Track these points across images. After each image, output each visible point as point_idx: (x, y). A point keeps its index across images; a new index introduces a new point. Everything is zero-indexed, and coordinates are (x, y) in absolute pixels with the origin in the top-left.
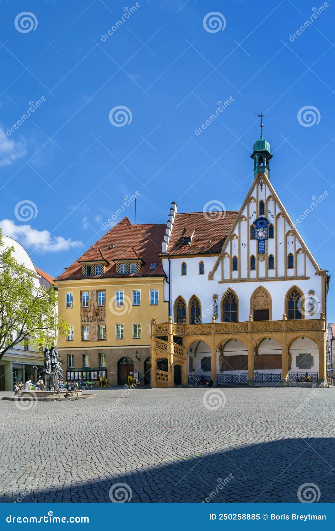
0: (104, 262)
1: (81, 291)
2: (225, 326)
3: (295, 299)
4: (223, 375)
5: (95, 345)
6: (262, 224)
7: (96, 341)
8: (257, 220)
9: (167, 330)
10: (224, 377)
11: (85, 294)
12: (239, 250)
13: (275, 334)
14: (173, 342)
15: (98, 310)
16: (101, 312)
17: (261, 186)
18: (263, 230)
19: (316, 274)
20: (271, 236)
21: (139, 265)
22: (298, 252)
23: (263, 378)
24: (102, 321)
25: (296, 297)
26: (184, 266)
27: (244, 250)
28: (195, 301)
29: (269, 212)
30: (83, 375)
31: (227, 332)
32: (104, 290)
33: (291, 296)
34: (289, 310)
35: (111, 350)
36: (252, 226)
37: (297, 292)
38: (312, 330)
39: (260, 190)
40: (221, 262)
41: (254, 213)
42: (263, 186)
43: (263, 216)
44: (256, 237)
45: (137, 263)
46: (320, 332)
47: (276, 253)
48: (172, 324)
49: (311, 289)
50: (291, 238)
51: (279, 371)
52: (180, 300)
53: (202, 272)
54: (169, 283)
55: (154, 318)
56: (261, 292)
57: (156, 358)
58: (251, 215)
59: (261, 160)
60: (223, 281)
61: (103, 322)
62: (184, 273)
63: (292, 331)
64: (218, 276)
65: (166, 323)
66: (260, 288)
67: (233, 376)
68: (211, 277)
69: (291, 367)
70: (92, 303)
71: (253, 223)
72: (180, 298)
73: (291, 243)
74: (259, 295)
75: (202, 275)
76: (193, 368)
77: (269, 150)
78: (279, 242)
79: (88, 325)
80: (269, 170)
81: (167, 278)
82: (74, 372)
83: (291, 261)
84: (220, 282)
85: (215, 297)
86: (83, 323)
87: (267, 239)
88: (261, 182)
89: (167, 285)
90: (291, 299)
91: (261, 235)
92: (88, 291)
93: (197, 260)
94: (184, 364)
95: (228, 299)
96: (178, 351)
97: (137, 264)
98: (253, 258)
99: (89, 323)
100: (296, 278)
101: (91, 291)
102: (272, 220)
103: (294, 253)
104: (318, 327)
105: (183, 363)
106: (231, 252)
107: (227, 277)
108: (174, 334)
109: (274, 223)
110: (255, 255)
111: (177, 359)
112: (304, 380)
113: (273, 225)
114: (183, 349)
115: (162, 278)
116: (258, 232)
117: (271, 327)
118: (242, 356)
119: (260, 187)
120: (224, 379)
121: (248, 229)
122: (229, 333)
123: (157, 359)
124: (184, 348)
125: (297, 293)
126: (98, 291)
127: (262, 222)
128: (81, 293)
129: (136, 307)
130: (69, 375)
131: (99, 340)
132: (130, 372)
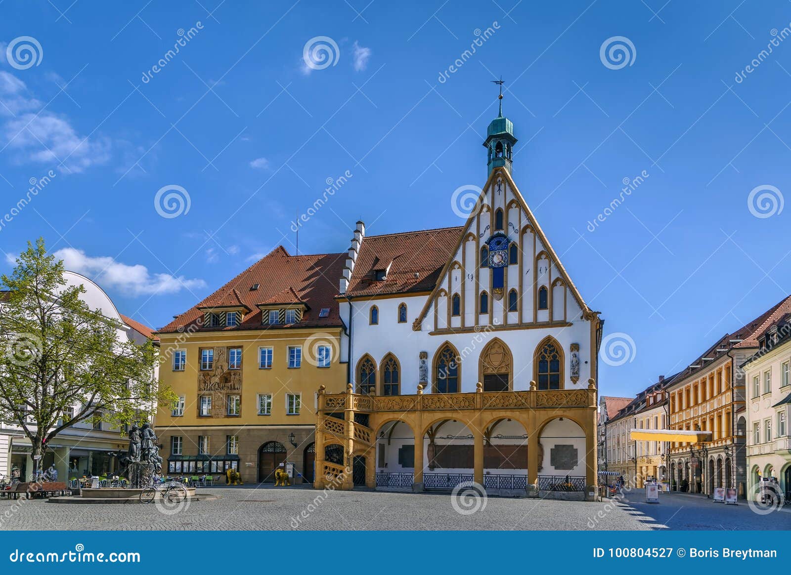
0: (242, 308)
1: (199, 348)
2: (439, 398)
3: (549, 357)
4: (434, 475)
5: (220, 423)
6: (499, 243)
7: (223, 417)
8: (492, 238)
9: (343, 404)
10: (435, 477)
11: (207, 353)
12: (463, 285)
13: (518, 413)
14: (353, 421)
15: (230, 374)
16: (233, 376)
17: (499, 187)
18: (501, 253)
19: (582, 318)
20: (513, 261)
21: (300, 311)
22: (554, 284)
23: (498, 482)
24: (234, 389)
25: (550, 353)
26: (374, 312)
27: (470, 285)
28: (391, 362)
29: (511, 224)
30: (198, 466)
31: (441, 409)
32: (241, 347)
33: (543, 353)
34: (539, 375)
35: (249, 430)
36: (484, 247)
37: (553, 346)
38: (575, 406)
39: (496, 193)
40: (434, 304)
41: (487, 228)
42: (502, 187)
43: (502, 232)
44: (490, 263)
45: (298, 309)
46: (588, 411)
47: (521, 286)
48: (353, 395)
49: (574, 342)
50: (543, 263)
51: (524, 472)
52: (367, 360)
53: (402, 318)
54: (350, 336)
55: (324, 386)
56: (496, 346)
57: (324, 444)
58: (482, 231)
59: (499, 147)
60: (437, 332)
61: (236, 391)
62: (374, 320)
63: (545, 408)
64: (428, 324)
65: (343, 393)
66: (496, 341)
67: (450, 477)
68: (417, 326)
69: (543, 466)
70: (219, 364)
71: (486, 243)
72: (366, 358)
73: (543, 270)
74: (493, 351)
75: (402, 324)
76: (386, 462)
77: (512, 132)
78: (525, 270)
79: (210, 394)
80: (512, 162)
81: (346, 330)
82: (182, 461)
83: (543, 299)
84: (431, 334)
85: (424, 355)
86: (203, 392)
87: (507, 267)
88: (499, 181)
89: (345, 339)
90: (544, 357)
91: (498, 261)
92: (212, 348)
93: (396, 302)
94: (371, 455)
95: (445, 359)
96: (362, 434)
97: (298, 311)
98: (484, 296)
99: (212, 392)
100: (551, 324)
101: (218, 347)
102: (514, 237)
103: (548, 286)
104: (584, 402)
105: (369, 452)
106: (450, 287)
107: (443, 324)
108: (355, 409)
109: (517, 241)
110: (488, 291)
111: (359, 447)
112: (563, 489)
113: (517, 244)
114: (369, 432)
115: (339, 330)
116: (493, 256)
117: (511, 402)
118: (464, 446)
119: (497, 188)
120: (435, 481)
121: (477, 252)
122: (443, 410)
123: (326, 446)
124: (372, 430)
125: (552, 348)
126: (229, 348)
127: (498, 240)
128: (201, 350)
129: (293, 371)
130: (173, 465)
131: (228, 416)
132: (280, 464)
